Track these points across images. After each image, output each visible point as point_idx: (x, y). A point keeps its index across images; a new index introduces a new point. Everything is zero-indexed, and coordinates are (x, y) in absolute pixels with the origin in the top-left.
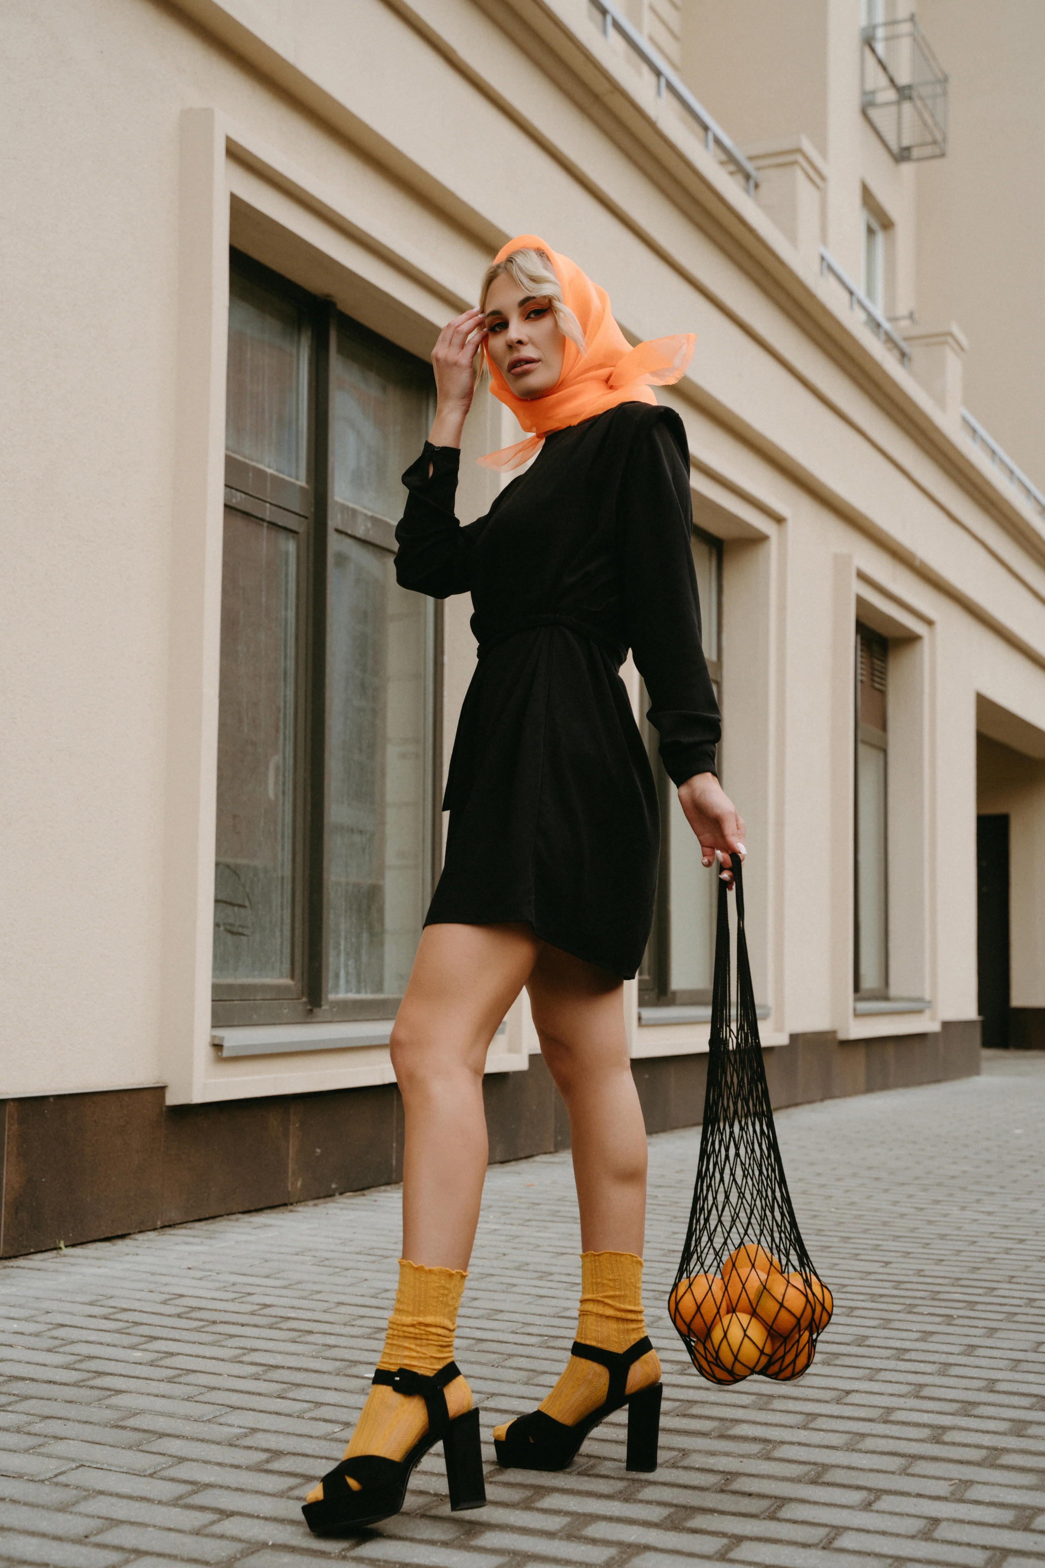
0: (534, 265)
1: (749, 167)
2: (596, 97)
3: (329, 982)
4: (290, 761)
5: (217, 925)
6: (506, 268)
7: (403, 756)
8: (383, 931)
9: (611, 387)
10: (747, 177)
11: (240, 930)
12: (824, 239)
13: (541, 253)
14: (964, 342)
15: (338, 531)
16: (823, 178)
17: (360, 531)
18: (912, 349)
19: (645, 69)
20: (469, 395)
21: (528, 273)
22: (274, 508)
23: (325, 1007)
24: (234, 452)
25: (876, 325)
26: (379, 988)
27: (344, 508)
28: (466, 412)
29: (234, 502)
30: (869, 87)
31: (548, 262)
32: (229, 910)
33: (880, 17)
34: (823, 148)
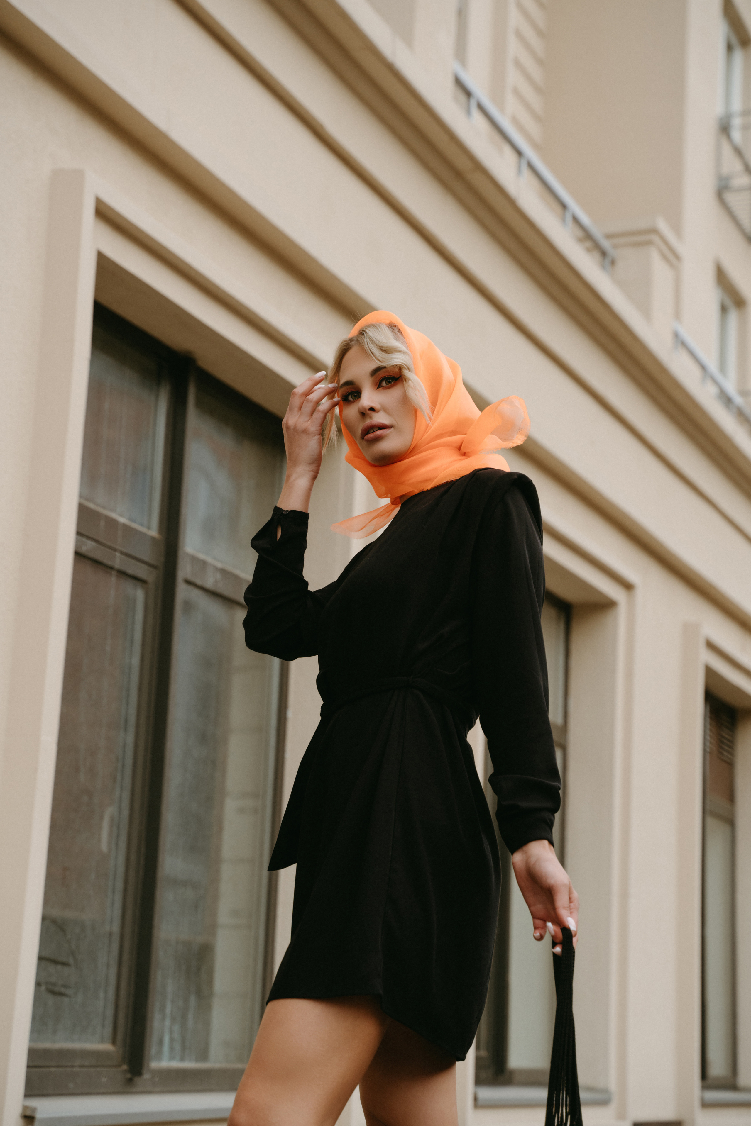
0: (387, 338)
1: (606, 244)
2: (459, 175)
3: (152, 1049)
4: (126, 813)
5: (38, 984)
6: (358, 340)
8: (211, 994)
9: (464, 454)
10: (604, 254)
11: (63, 990)
12: (678, 315)
13: (393, 327)
15: (188, 582)
16: (677, 257)
17: (209, 583)
19: (507, 150)
20: (317, 462)
21: (379, 344)
22: (123, 557)
23: (146, 1076)
24: (87, 500)
25: (727, 400)
26: (203, 1055)
27: (194, 559)
28: (315, 477)
29: (84, 550)
30: (726, 170)
31: (399, 334)
32: (52, 968)
33: (737, 106)
34: (677, 229)
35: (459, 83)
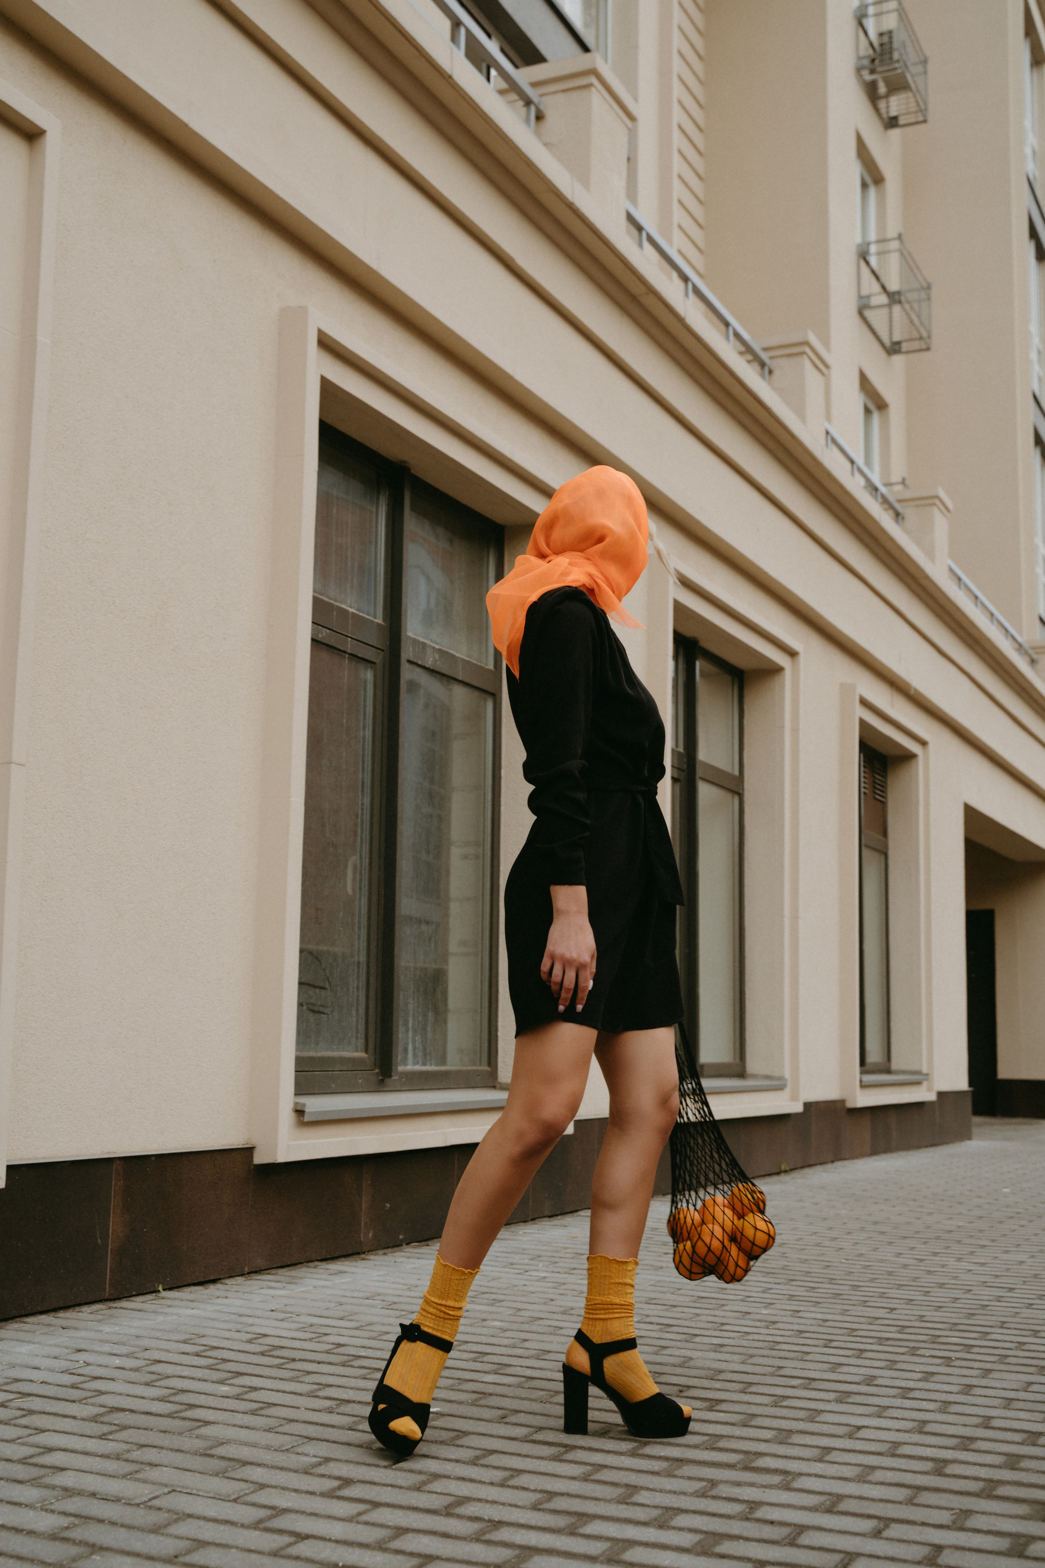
1: (764, 356)
2: (633, 297)
3: (398, 1056)
4: (366, 861)
5: (300, 1005)
7: (465, 857)
8: (446, 1011)
10: (763, 365)
11: (321, 1009)
12: (828, 417)
14: (950, 504)
15: (410, 662)
16: (827, 366)
17: (429, 662)
18: (906, 511)
19: (675, 275)
22: (354, 642)
23: (395, 1078)
24: (320, 594)
25: (873, 489)
26: (443, 1060)
27: (415, 641)
29: (319, 637)
30: (864, 292)
32: (311, 991)
33: (872, 236)
34: (826, 342)
35: (630, 218)
